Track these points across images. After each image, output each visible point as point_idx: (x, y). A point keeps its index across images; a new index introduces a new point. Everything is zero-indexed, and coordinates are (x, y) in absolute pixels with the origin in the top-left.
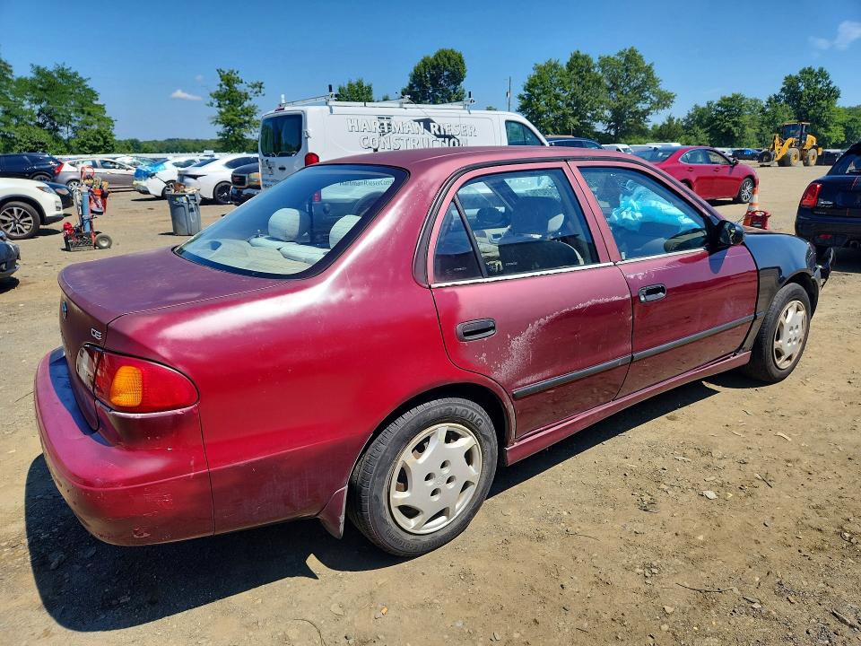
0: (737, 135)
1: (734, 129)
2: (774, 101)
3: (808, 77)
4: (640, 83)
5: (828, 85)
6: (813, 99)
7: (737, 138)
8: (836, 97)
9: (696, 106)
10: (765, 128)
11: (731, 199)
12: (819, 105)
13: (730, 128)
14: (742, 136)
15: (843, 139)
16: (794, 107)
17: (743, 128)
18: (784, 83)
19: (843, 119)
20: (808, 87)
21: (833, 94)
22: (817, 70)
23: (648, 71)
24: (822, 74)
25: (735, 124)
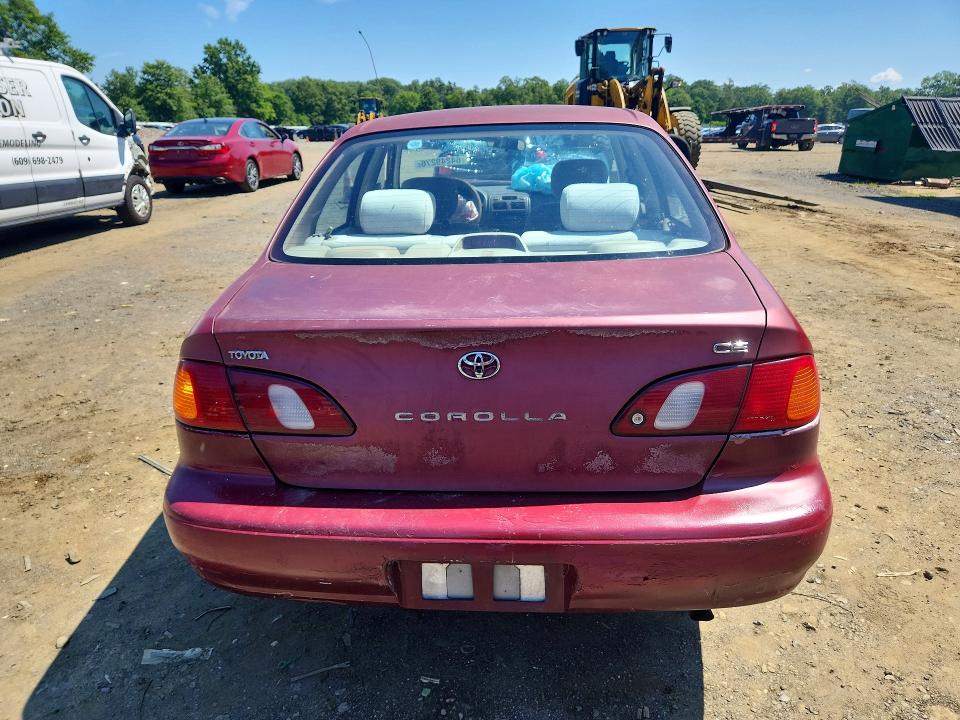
0: (175, 108)
1: (170, 101)
2: (199, 72)
3: (227, 48)
4: (40, 37)
5: (248, 59)
6: (238, 72)
7: (175, 111)
8: (259, 72)
9: (113, 71)
10: (200, 101)
11: (285, 177)
12: (245, 79)
13: (165, 101)
14: (180, 110)
15: (274, 115)
16: (222, 81)
17: (179, 100)
18: (206, 53)
19: (268, 94)
20: (229, 59)
21: (254, 70)
22: (233, 43)
23: (47, 21)
24: (238, 46)
25: (170, 96)
